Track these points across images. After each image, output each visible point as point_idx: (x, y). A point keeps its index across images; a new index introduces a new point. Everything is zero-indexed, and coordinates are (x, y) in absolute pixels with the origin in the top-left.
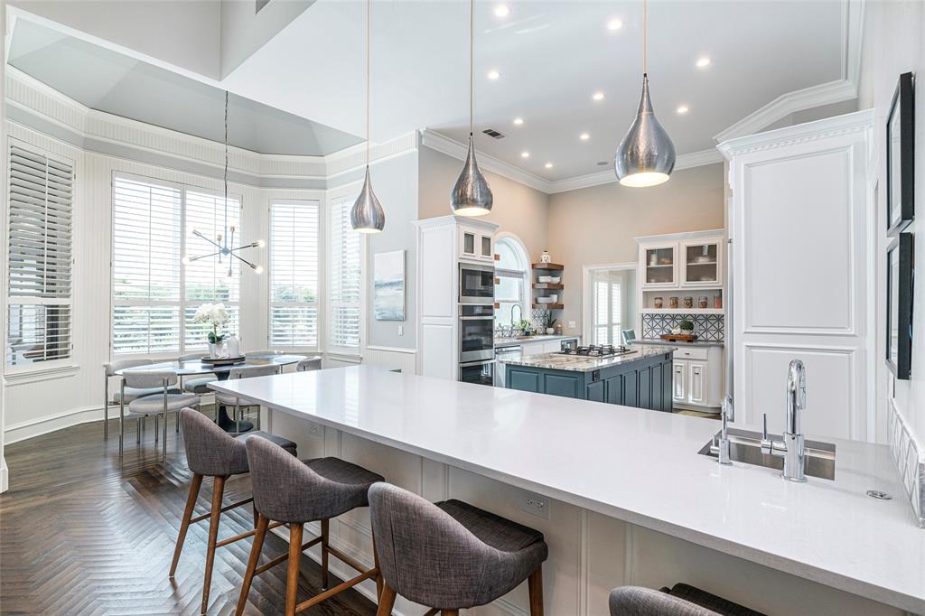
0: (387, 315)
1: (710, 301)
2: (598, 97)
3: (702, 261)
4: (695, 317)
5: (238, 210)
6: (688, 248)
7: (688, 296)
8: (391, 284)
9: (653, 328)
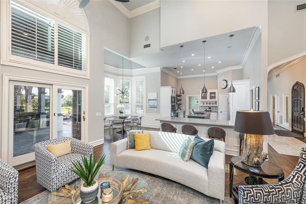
0: (152, 106)
1: (214, 103)
2: (200, 65)
3: (213, 95)
4: (211, 106)
5: (113, 81)
6: (210, 92)
7: (210, 102)
8: (153, 100)
9: (202, 109)
